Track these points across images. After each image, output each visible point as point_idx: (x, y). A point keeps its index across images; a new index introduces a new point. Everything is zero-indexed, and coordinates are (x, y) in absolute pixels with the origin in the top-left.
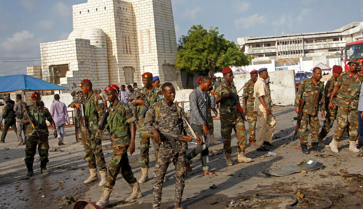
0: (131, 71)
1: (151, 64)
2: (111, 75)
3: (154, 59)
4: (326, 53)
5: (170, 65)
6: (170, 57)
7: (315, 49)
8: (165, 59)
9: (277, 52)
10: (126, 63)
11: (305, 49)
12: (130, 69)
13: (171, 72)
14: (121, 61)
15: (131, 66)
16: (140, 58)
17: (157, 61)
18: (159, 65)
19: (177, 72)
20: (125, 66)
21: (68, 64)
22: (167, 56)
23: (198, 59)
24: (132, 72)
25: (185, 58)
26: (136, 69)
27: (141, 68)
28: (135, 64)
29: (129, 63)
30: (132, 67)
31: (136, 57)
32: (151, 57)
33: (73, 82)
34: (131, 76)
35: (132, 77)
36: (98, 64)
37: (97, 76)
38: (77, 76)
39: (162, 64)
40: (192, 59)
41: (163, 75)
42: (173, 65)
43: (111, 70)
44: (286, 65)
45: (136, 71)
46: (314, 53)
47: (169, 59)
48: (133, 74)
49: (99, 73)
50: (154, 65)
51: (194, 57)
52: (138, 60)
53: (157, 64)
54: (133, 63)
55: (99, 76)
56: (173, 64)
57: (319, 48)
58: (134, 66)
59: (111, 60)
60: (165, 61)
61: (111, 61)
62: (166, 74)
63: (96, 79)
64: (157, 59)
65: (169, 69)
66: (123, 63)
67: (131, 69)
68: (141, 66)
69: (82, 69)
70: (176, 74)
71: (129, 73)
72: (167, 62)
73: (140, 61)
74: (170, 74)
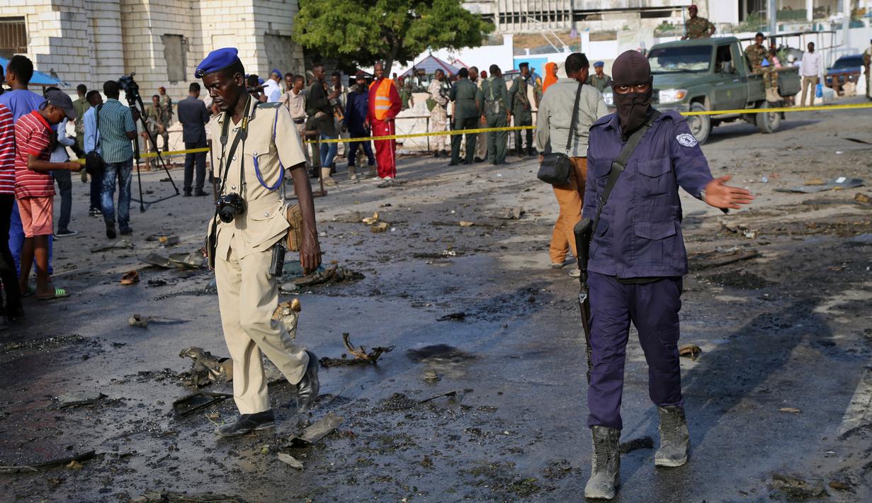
0: (179, 46)
1: (236, 32)
2: (131, 55)
3: (243, 16)
4: (634, 22)
5: (279, 36)
6: (280, 13)
7: (603, 7)
8: (271, 19)
9: (497, 14)
10: (168, 25)
11: (576, 8)
12: (177, 39)
13: (283, 55)
14: (156, 16)
15: (179, 33)
16: (203, 12)
17: (252, 25)
18: (256, 35)
19: (295, 55)
20: (167, 33)
21: (23, 18)
22: (274, 12)
23: (361, 24)
24: (182, 49)
25: (327, 19)
26: (190, 42)
27: (206, 41)
28: (190, 27)
29: (175, 25)
30: (181, 36)
31: (191, 8)
32: (234, 11)
33: (50, 67)
34: (181, 62)
35: (181, 65)
36: (99, 23)
37: (96, 54)
38: (61, 51)
39: (262, 33)
40: (346, 22)
41: (266, 61)
42: (288, 38)
43: (130, 40)
44: (531, 53)
45: (191, 48)
46: (599, 22)
47: (278, 20)
48: (183, 55)
49: (101, 47)
50: (241, 32)
51: (351, 17)
52: (195, 18)
53: (252, 31)
54: (184, 26)
55: (101, 55)
56: (288, 34)
57: (615, 7)
58: (187, 35)
59: (130, 13)
60: (270, 23)
61: (131, 17)
62: (272, 59)
63: (94, 62)
64: (251, 17)
65: (278, 45)
66: (160, 24)
67: (180, 42)
68: (204, 34)
69: (70, 34)
70: (293, 61)
71: (175, 52)
72: (275, 27)
73: (203, 19)
74: (279, 60)
